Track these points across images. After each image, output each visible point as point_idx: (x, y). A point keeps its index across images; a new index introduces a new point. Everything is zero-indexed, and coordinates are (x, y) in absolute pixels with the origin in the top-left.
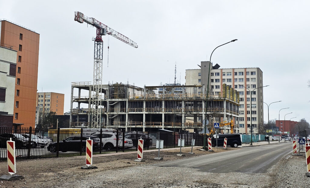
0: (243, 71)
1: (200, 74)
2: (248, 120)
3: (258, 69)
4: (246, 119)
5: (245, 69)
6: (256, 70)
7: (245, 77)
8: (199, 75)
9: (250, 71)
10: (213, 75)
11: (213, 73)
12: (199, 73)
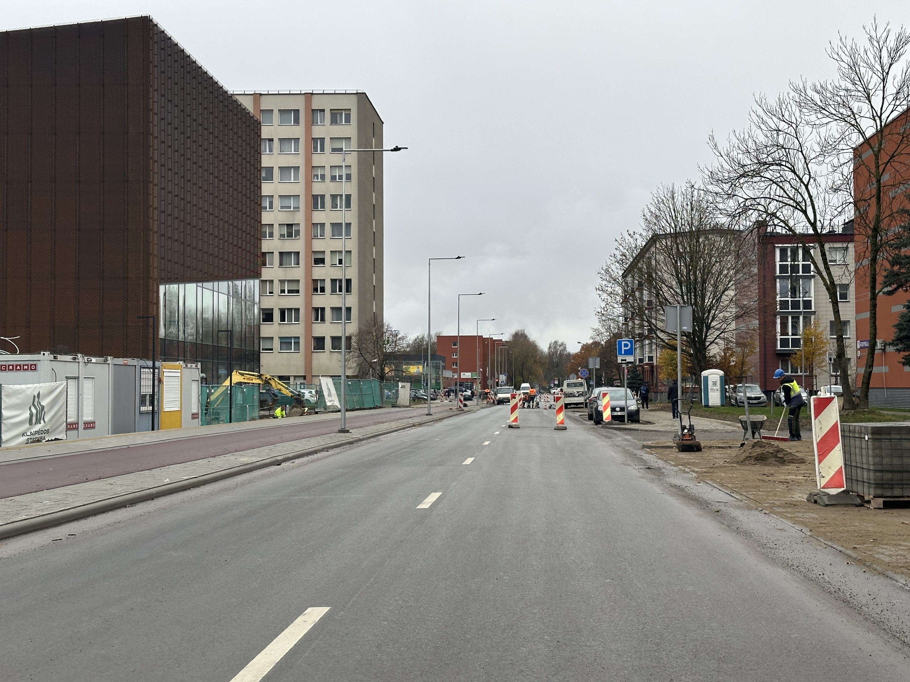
0: (299, 104)
2: (317, 319)
3: (362, 97)
4: (306, 316)
5: (309, 96)
6: (352, 104)
7: (308, 131)
9: (328, 105)
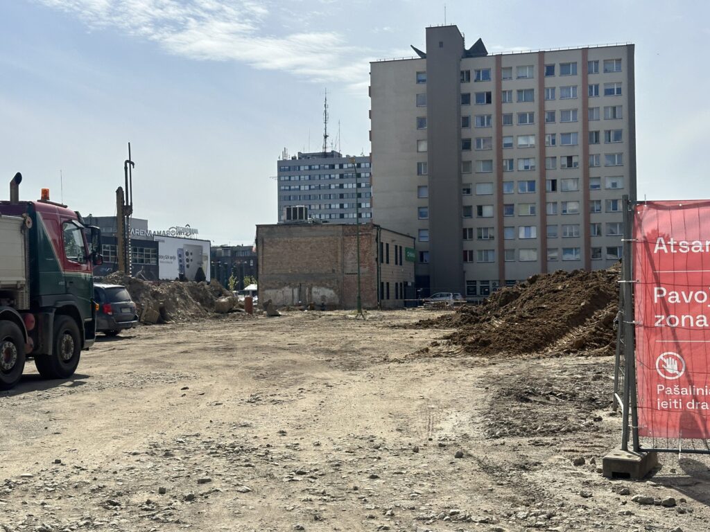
1: (423, 77)
5: (585, 50)
8: (419, 81)
10: (469, 79)
11: (468, 73)
12: (418, 73)
